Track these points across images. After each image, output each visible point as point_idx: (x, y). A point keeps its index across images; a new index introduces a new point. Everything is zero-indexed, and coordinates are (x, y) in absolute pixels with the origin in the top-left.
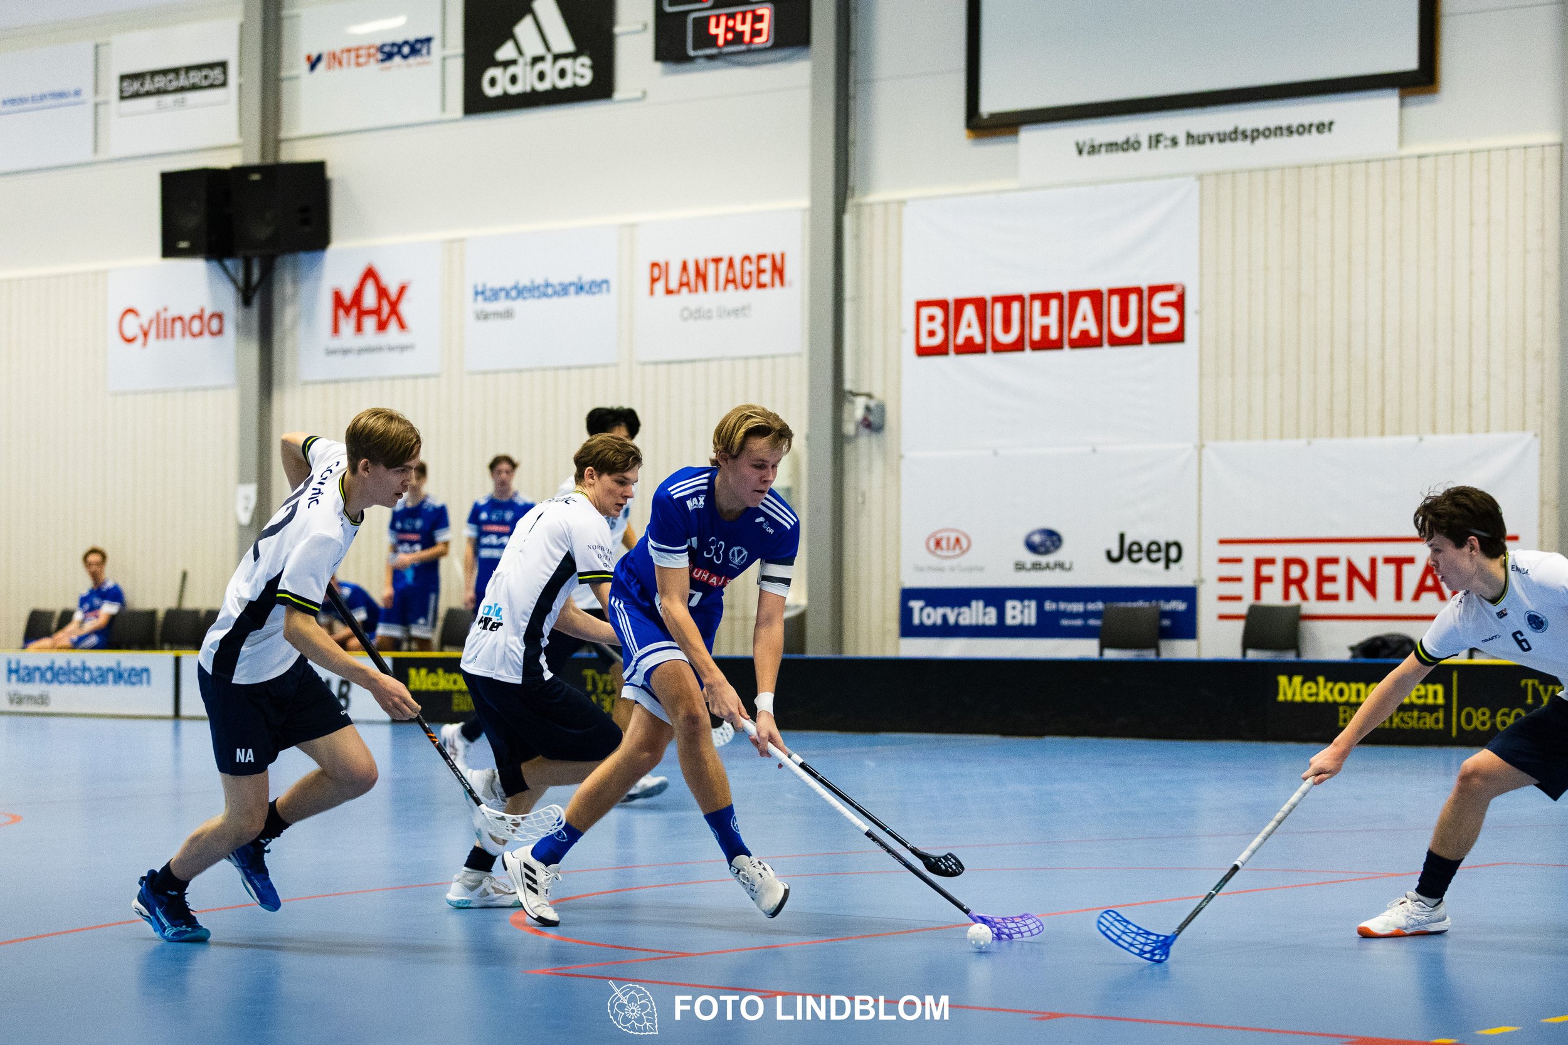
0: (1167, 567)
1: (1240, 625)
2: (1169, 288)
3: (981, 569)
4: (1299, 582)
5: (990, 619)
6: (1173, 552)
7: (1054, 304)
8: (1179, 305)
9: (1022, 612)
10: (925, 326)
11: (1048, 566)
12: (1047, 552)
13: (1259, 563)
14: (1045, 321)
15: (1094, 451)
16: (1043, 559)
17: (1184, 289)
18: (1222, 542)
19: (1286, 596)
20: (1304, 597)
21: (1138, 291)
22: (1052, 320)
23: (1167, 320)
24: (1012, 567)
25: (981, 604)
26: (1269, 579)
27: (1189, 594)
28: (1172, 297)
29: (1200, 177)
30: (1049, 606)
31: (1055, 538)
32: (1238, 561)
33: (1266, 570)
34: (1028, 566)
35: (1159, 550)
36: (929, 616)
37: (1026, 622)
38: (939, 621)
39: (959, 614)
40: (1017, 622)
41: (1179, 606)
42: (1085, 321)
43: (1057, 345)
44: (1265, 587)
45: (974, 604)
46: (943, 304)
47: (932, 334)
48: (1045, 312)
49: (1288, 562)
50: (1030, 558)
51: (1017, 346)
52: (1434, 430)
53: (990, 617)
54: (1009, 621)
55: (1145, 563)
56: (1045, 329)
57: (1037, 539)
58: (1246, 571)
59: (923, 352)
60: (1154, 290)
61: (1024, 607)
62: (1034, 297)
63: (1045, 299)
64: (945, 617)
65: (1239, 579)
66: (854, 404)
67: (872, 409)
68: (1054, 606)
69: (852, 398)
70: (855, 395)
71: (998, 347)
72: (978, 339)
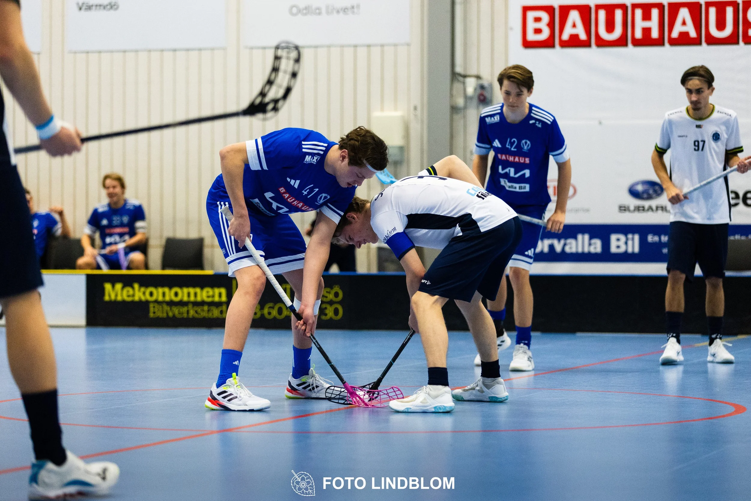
3: (588, 210)
5: (595, 248)
7: (655, 12)
9: (626, 243)
10: (531, 26)
11: (650, 208)
12: (650, 197)
14: (647, 24)
16: (646, 204)
21: (734, 4)
22: (653, 24)
24: (617, 209)
25: (587, 237)
30: (651, 238)
31: (657, 188)
34: (632, 208)
37: (630, 250)
38: (546, 250)
39: (565, 245)
40: (622, 249)
42: (684, 23)
43: (658, 43)
45: (580, 237)
46: (548, 9)
47: (538, 31)
48: (647, 17)
50: (633, 202)
51: (621, 42)
53: (597, 246)
54: (613, 249)
55: (742, 207)
56: (647, 30)
57: (640, 188)
59: (528, 44)
60: (749, 4)
61: (627, 239)
62: (635, 6)
63: (646, 8)
64: (551, 247)
66: (464, 83)
67: (482, 87)
68: (656, 239)
69: (461, 79)
70: (465, 76)
71: (602, 43)
72: (583, 36)
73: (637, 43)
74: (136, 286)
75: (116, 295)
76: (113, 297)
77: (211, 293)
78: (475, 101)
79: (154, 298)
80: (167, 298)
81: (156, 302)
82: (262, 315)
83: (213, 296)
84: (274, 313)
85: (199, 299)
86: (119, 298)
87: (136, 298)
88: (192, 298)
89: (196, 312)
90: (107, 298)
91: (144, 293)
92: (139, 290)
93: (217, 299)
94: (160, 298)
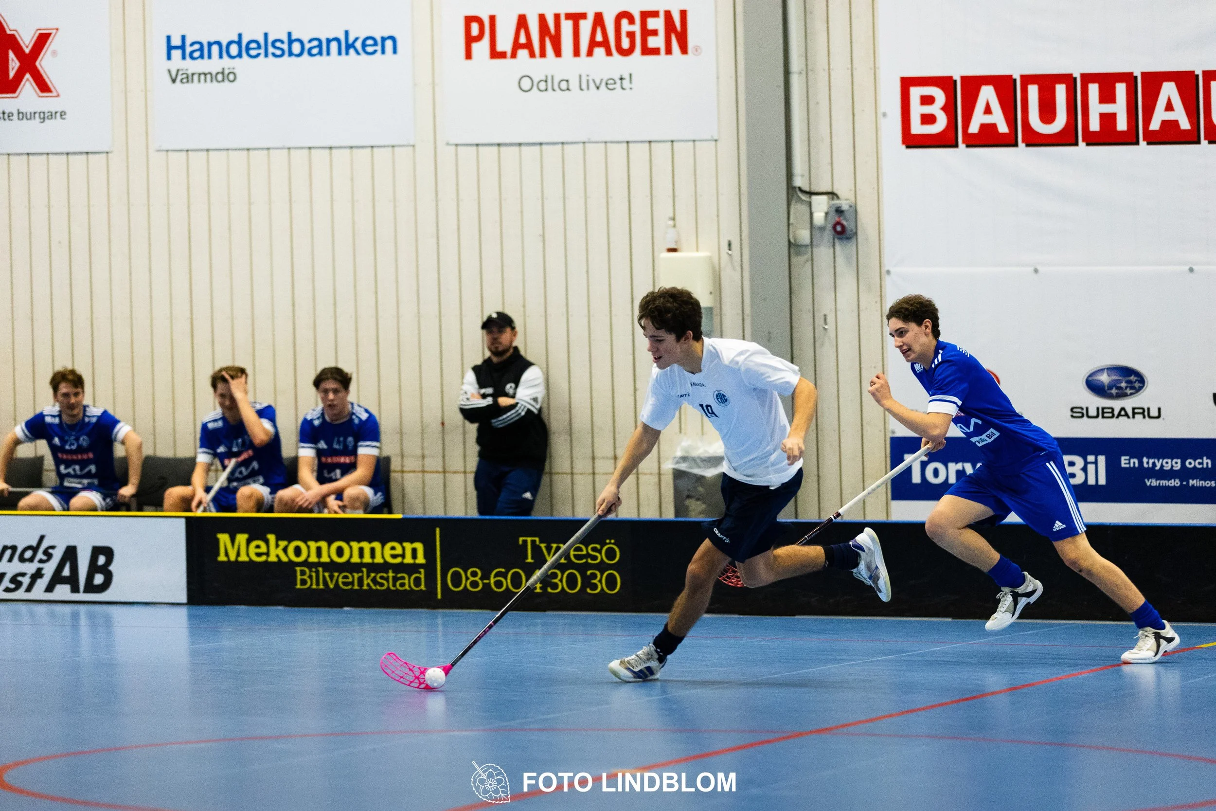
7: (1121, 89)
9: (1085, 469)
10: (917, 110)
11: (1123, 412)
14: (1108, 108)
15: (1191, 271)
16: (1117, 405)
22: (1119, 108)
24: (1068, 412)
30: (1124, 462)
31: (1133, 378)
34: (1093, 412)
36: (936, 473)
37: (1091, 481)
40: (1080, 479)
42: (1170, 107)
43: (1129, 138)
46: (945, 83)
47: (928, 119)
48: (1107, 97)
50: (1094, 402)
51: (1066, 138)
56: (1108, 119)
57: (1104, 378)
59: (911, 141)
61: (1086, 463)
62: (1088, 78)
63: (1106, 82)
66: (810, 204)
67: (839, 211)
68: (1135, 462)
69: (804, 197)
70: (811, 193)
71: (1034, 140)
72: (1003, 128)
73: (1093, 140)
74: (272, 538)
75: (238, 554)
76: (233, 558)
77: (399, 551)
78: (828, 234)
79: (301, 559)
80: (325, 559)
81: (305, 563)
82: (487, 586)
83: (403, 556)
84: (507, 583)
85: (378, 560)
86: (243, 558)
87: (273, 558)
88: (367, 559)
89: (374, 580)
90: (222, 558)
91: (285, 550)
92: (277, 546)
93: (408, 560)
94: (313, 559)
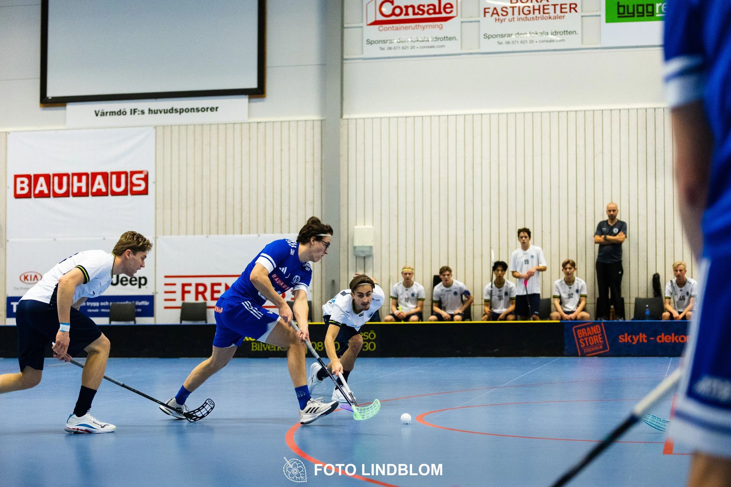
0: (140, 287)
1: (179, 311)
2: (141, 172)
4: (203, 293)
6: (143, 281)
7: (84, 178)
8: (146, 179)
10: (19, 186)
13: (184, 285)
14: (80, 184)
15: (104, 239)
17: (148, 173)
18: (166, 277)
19: (197, 299)
20: (205, 298)
21: (126, 173)
22: (83, 184)
23: (139, 185)
26: (189, 292)
27: (151, 299)
28: (142, 176)
29: (155, 127)
32: (174, 284)
33: (187, 288)
35: (136, 280)
41: (146, 303)
42: (99, 184)
43: (86, 195)
44: (186, 295)
46: (28, 177)
47: (22, 189)
48: (80, 180)
49: (197, 285)
51: (66, 195)
52: (265, 232)
55: (129, 285)
56: (80, 188)
58: (178, 289)
59: (17, 196)
60: (133, 173)
62: (74, 175)
63: (80, 176)
65: (174, 292)
71: (56, 195)
72: (46, 192)
73: (75, 195)
